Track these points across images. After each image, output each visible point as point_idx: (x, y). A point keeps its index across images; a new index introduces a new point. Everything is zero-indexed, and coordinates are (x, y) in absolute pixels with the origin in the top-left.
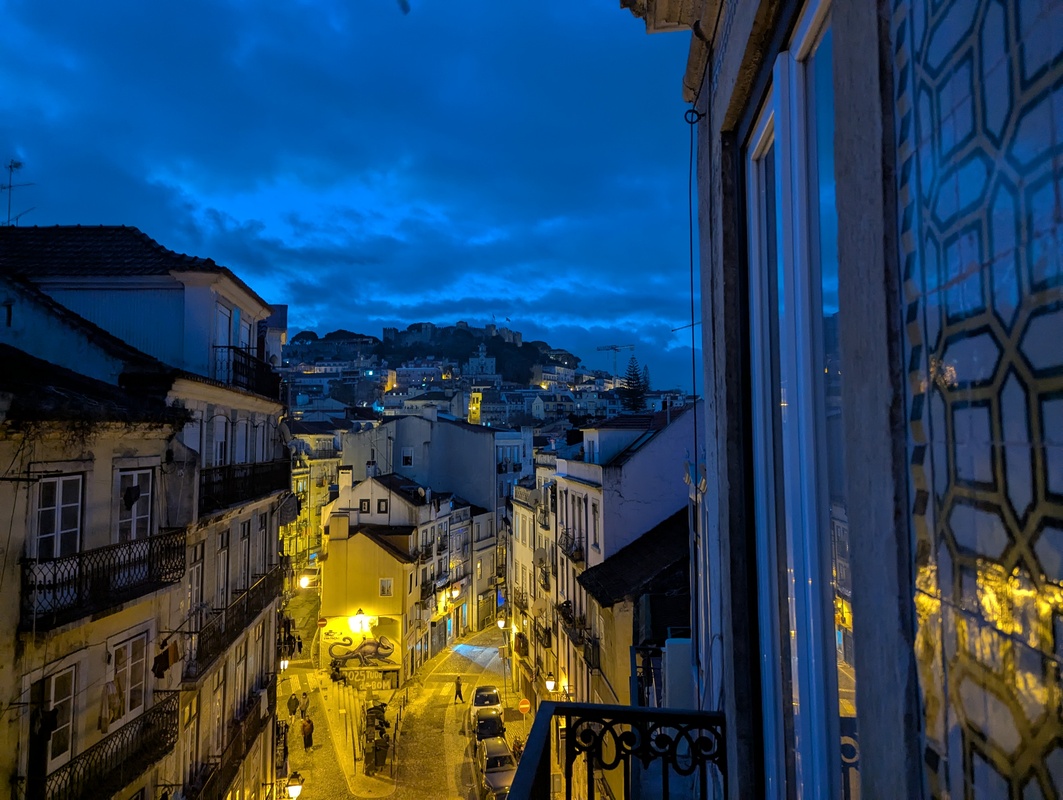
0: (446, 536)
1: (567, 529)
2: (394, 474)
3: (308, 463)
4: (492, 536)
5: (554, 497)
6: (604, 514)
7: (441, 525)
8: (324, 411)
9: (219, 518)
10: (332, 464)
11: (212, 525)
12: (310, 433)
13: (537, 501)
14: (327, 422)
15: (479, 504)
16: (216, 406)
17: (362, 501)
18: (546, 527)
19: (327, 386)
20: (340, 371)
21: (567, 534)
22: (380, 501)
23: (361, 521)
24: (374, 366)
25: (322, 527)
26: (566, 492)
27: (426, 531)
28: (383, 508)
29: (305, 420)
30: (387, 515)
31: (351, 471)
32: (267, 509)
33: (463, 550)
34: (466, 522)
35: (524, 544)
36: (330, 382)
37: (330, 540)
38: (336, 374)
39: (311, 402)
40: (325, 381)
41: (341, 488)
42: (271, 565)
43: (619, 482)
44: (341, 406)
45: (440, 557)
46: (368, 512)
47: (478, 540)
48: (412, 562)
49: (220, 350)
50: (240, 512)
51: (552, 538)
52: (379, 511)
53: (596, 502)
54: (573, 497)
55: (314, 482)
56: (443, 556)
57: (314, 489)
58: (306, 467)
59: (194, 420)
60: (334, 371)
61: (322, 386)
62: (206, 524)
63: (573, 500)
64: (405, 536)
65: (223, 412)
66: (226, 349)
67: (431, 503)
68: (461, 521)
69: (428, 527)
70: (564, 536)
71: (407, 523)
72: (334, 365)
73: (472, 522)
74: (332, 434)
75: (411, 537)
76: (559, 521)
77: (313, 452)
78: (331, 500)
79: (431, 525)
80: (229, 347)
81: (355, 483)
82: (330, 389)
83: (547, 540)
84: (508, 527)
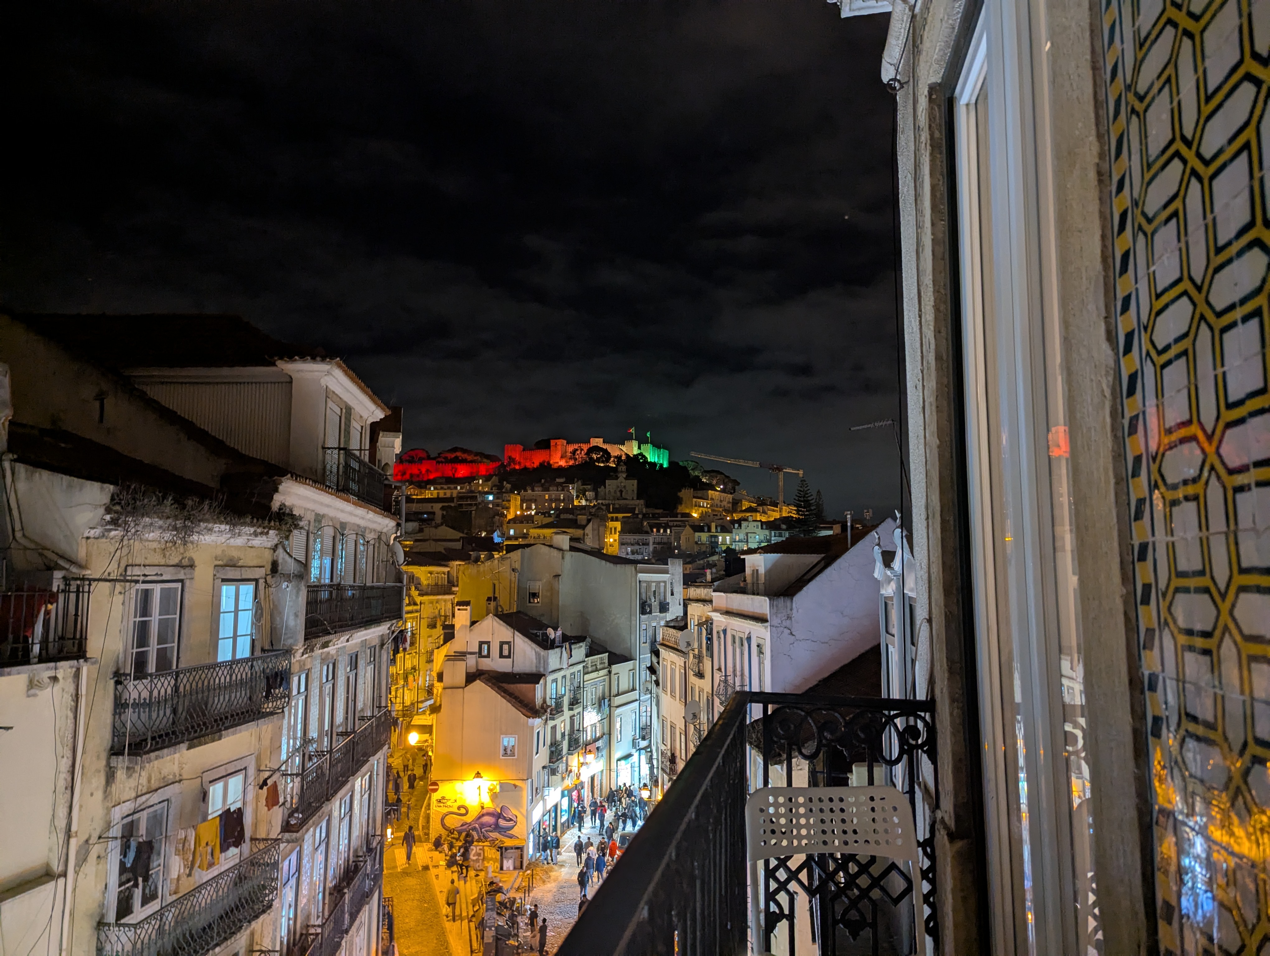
0: (579, 687)
1: (726, 676)
2: (518, 612)
3: (418, 599)
4: (634, 689)
5: (710, 639)
6: (772, 656)
7: (573, 674)
8: (436, 540)
9: (325, 645)
10: (445, 601)
11: (318, 652)
12: (421, 564)
13: (689, 644)
14: (440, 552)
15: (618, 652)
16: (323, 516)
17: (481, 643)
18: (700, 675)
19: (439, 513)
20: (455, 495)
21: (726, 681)
22: (502, 644)
23: (480, 668)
24: (495, 490)
25: (434, 674)
26: (725, 631)
27: (555, 681)
28: (506, 652)
29: (415, 550)
30: (510, 660)
31: (468, 608)
32: (376, 642)
33: (600, 706)
34: (605, 672)
35: (673, 696)
36: (443, 508)
37: (444, 688)
38: (451, 499)
39: (421, 530)
40: (437, 507)
41: (457, 627)
42: (380, 707)
43: (789, 618)
44: (458, 535)
45: (571, 713)
46: (488, 656)
47: (618, 695)
48: (539, 717)
49: (329, 451)
50: (348, 641)
51: (708, 689)
52: (501, 656)
53: (761, 641)
54: (734, 637)
55: (424, 623)
56: (575, 712)
57: (425, 631)
58: (415, 604)
59: (302, 528)
60: (448, 495)
61: (434, 513)
62: (312, 650)
63: (734, 642)
64: (532, 685)
65: (331, 524)
66: (336, 451)
67: (562, 647)
68: (597, 670)
69: (559, 675)
70: (722, 684)
71: (534, 670)
72: (449, 488)
73: (610, 672)
74: (446, 566)
75: (539, 687)
76: (716, 667)
77: (424, 588)
78: (445, 642)
79: (562, 673)
80: (340, 449)
81: (473, 623)
82: (443, 516)
83: (701, 690)
84: (654, 678)
